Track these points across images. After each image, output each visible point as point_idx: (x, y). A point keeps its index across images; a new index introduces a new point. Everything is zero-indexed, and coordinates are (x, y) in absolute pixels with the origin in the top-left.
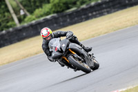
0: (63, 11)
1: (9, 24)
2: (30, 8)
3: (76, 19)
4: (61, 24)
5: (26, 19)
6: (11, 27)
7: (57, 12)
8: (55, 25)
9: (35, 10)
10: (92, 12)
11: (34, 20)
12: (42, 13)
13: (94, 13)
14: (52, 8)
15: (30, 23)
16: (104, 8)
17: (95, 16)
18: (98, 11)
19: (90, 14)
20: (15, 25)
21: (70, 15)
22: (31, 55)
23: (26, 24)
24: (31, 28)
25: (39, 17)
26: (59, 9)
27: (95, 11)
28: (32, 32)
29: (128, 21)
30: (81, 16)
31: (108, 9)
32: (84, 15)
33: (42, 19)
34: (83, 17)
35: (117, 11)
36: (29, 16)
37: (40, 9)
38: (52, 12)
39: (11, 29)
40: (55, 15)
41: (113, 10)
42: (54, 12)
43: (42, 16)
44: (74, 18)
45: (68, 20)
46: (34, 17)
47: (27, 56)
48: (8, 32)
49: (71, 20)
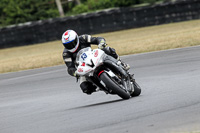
1: (49, 12)
4: (124, 23)
6: (51, 16)
8: (115, 23)
13: (174, 15)
17: (174, 20)
19: (167, 16)
23: (73, 16)
39: (50, 20)
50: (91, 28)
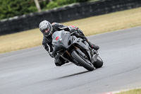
1: (30, 9)
3: (99, 10)
4: (84, 13)
5: (48, 6)
6: (32, 11)
7: (80, 1)
8: (77, 14)
10: (116, 5)
11: (56, 7)
13: (118, 6)
15: (51, 10)
16: (128, 2)
17: (119, 10)
18: (122, 4)
19: (114, 7)
20: (37, 10)
23: (47, 11)
25: (61, 5)
31: (133, 4)
32: (108, 7)
33: (65, 6)
34: (106, 9)
36: (52, 2)
39: (31, 14)
40: (78, 4)
41: (138, 5)
42: (77, 1)
43: (64, 3)
44: (97, 9)
45: (91, 11)
46: (56, 4)
48: (29, 17)
50: (61, 18)
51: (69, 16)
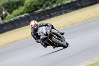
0: (33, 11)
2: (9, 10)
3: (42, 17)
5: (7, 18)
7: (29, 12)
9: (13, 11)
10: (54, 12)
11: (12, 18)
12: (18, 13)
14: (25, 9)
15: (9, 20)
16: (62, 10)
18: (58, 11)
21: (38, 14)
22: (10, 43)
24: (10, 24)
25: (16, 16)
26: (30, 10)
27: (56, 12)
28: (11, 27)
29: (80, 18)
30: (46, 15)
31: (65, 10)
32: (48, 14)
33: (18, 17)
34: (47, 15)
35: (72, 11)
36: (9, 15)
37: (17, 10)
38: (25, 12)
40: (28, 14)
41: (69, 11)
42: (27, 12)
43: (18, 15)
45: (37, 18)
46: (12, 16)
47: (8, 44)
49: (39, 18)
51: (22, 23)
